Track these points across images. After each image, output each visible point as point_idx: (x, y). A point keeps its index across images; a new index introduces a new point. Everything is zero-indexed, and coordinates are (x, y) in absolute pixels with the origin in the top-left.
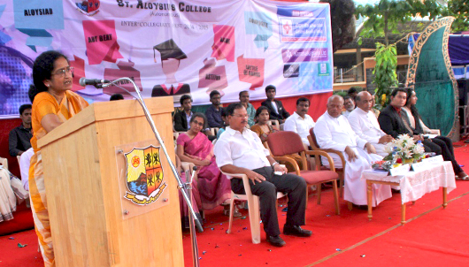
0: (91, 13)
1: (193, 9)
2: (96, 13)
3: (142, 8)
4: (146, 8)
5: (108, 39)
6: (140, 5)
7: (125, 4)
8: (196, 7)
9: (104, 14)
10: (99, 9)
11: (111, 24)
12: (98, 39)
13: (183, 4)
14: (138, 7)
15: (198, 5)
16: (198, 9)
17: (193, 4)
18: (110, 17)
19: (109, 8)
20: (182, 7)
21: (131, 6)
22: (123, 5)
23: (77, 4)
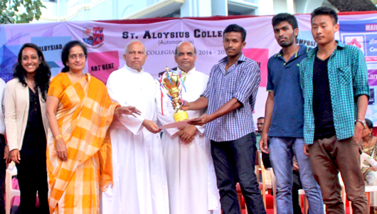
0: (96, 46)
1: (211, 34)
2: (101, 45)
3: (150, 37)
4: (154, 38)
5: (110, 67)
6: (147, 35)
7: (130, 36)
8: (214, 32)
9: (107, 46)
10: (103, 42)
11: (115, 54)
12: (101, 68)
13: (199, 31)
14: (145, 37)
15: (216, 30)
16: (216, 34)
17: (211, 30)
18: (113, 48)
19: (113, 41)
20: (198, 34)
21: (137, 38)
22: (127, 37)
23: (84, 39)
